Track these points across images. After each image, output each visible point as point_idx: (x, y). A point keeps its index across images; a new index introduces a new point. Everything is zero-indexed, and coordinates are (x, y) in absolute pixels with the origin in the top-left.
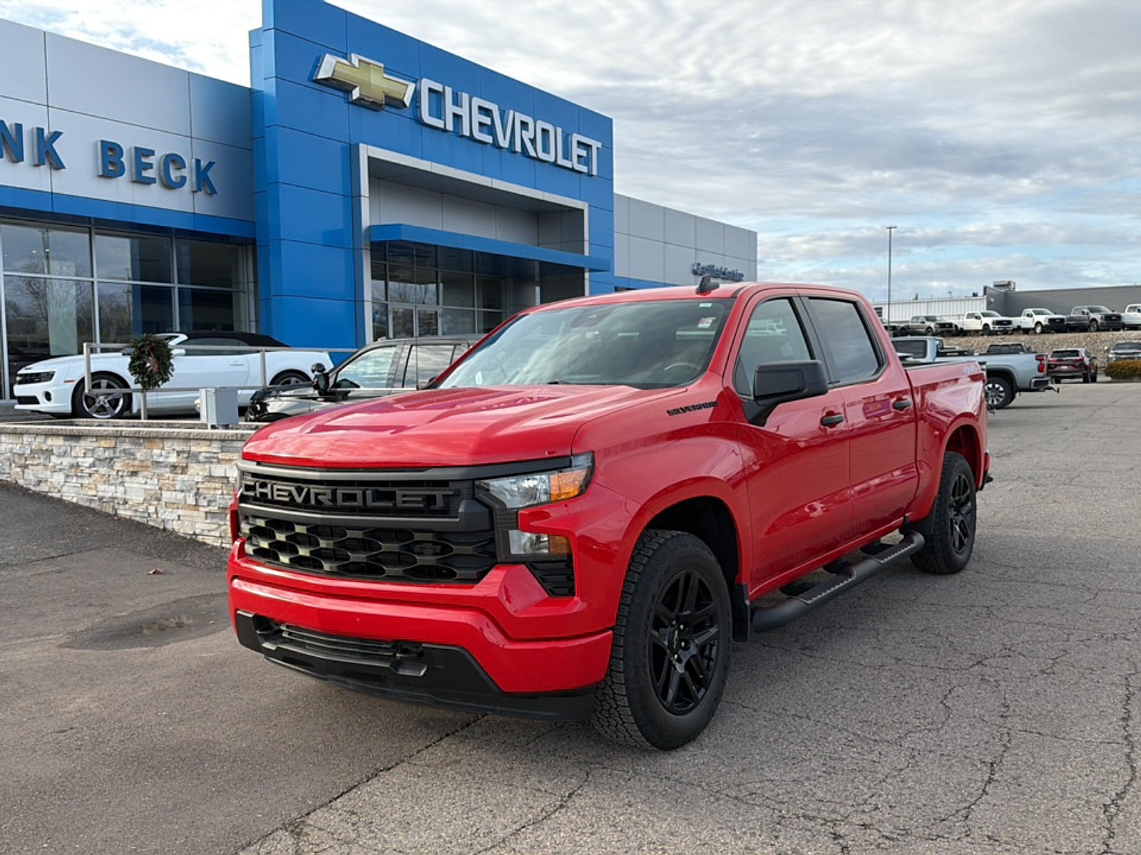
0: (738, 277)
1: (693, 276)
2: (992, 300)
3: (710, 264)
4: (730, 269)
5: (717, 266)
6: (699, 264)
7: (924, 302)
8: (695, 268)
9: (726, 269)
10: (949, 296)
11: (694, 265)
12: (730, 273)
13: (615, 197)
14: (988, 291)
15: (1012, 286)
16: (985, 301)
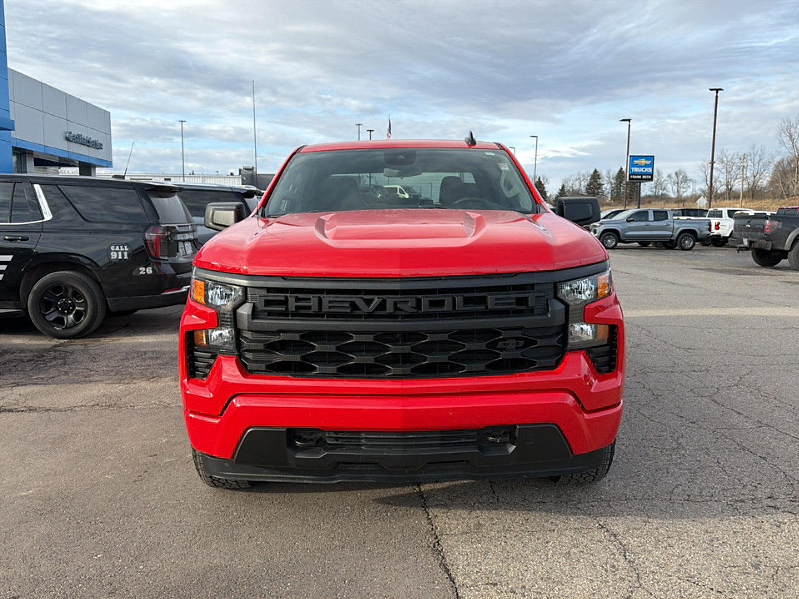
0: (99, 146)
1: (66, 142)
2: (245, 179)
3: (78, 133)
4: (93, 139)
5: (84, 135)
6: (71, 133)
7: (200, 177)
8: (68, 135)
9: (90, 139)
10: (216, 174)
11: (66, 133)
12: (93, 142)
13: (9, 70)
14: (242, 172)
15: (255, 170)
16: (240, 179)
